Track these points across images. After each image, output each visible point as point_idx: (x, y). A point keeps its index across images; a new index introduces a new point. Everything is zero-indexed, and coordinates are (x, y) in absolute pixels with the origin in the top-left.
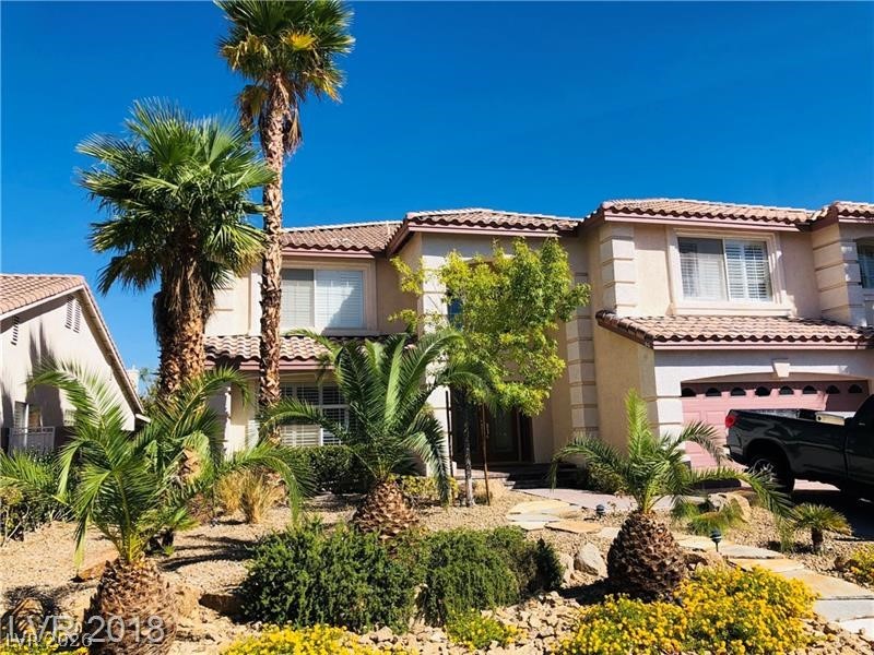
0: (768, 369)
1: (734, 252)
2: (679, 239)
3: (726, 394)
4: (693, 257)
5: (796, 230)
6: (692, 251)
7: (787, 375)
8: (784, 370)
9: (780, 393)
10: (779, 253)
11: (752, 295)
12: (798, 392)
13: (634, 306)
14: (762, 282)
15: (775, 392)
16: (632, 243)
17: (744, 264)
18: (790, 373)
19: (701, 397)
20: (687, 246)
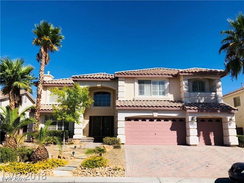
0: (151, 114)
1: (155, 83)
2: (138, 80)
3: (140, 121)
4: (143, 85)
5: (172, 77)
6: (142, 83)
7: (157, 116)
8: (156, 115)
9: (157, 121)
10: (168, 83)
11: (160, 94)
12: (163, 121)
13: (123, 98)
14: (163, 91)
15: (155, 120)
16: (124, 82)
17: (158, 86)
18: (158, 116)
19: (133, 121)
20: (141, 82)
